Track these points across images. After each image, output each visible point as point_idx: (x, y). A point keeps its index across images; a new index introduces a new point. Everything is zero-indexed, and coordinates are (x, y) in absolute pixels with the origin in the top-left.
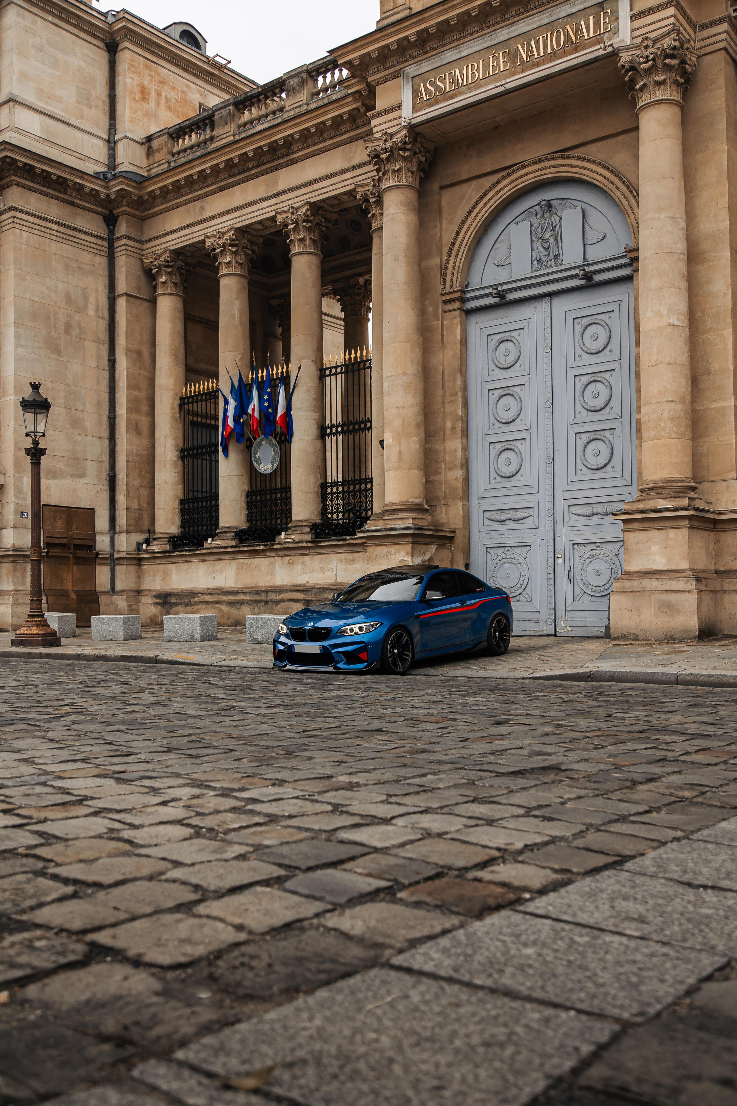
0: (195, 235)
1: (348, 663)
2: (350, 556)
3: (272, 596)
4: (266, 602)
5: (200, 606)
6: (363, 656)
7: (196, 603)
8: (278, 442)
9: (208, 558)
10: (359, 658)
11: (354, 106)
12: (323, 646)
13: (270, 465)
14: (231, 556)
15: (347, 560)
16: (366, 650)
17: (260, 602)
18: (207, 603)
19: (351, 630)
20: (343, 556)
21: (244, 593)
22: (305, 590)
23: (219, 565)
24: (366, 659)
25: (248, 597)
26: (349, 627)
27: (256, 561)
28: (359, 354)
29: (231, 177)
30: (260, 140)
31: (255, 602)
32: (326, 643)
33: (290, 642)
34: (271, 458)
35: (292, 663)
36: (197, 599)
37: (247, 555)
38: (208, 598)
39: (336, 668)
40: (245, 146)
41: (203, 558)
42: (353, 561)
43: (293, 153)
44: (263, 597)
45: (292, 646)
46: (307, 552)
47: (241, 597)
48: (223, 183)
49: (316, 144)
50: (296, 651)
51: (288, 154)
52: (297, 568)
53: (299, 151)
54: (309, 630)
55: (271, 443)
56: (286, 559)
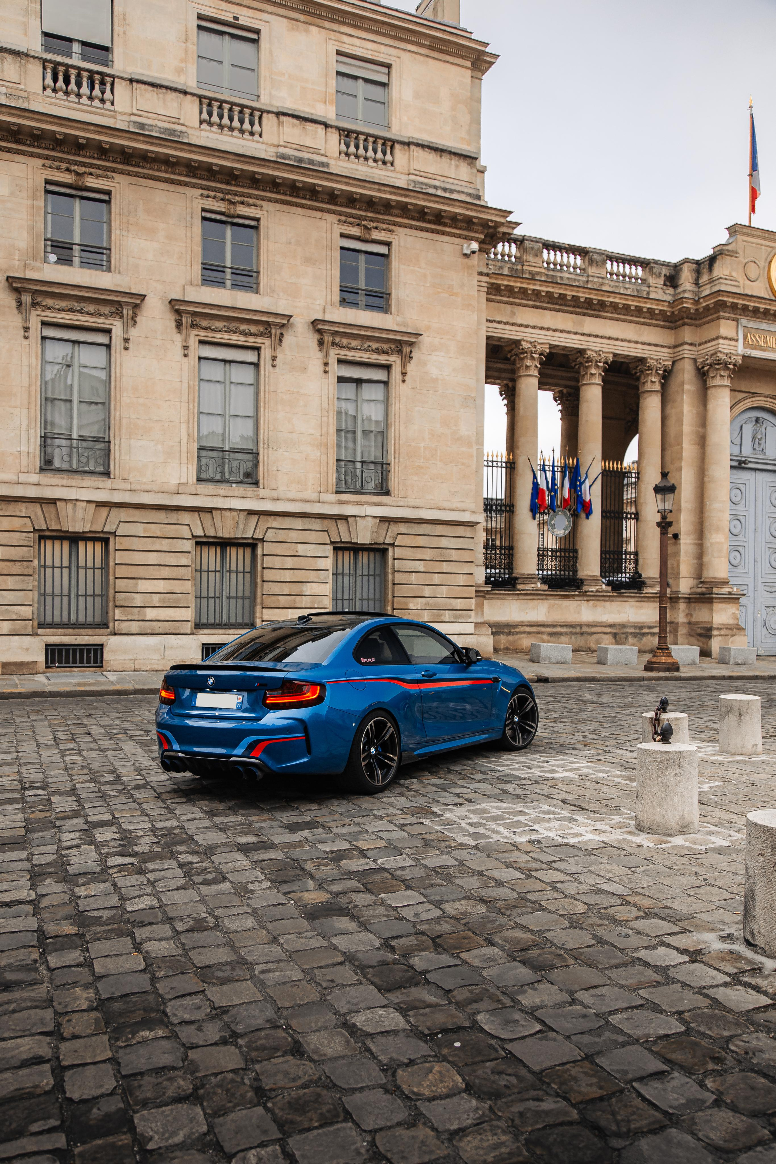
0: (507, 332)
2: (640, 604)
3: (585, 629)
4: (582, 634)
5: (522, 636)
7: (517, 633)
8: (572, 515)
9: (520, 597)
11: (665, 309)
13: (562, 532)
14: (544, 597)
15: (637, 607)
17: (576, 633)
18: (529, 633)
20: (634, 603)
21: (561, 626)
22: (611, 626)
23: (532, 604)
25: (564, 630)
27: (566, 603)
28: (619, 466)
29: (548, 303)
30: (594, 294)
31: (572, 633)
34: (564, 526)
36: (517, 630)
37: (557, 598)
38: (528, 629)
40: (582, 292)
41: (516, 597)
42: (641, 607)
43: (603, 311)
44: (578, 629)
46: (607, 599)
47: (559, 629)
48: (539, 304)
49: (621, 314)
51: (599, 311)
52: (599, 610)
53: (608, 312)
55: (566, 515)
56: (591, 603)
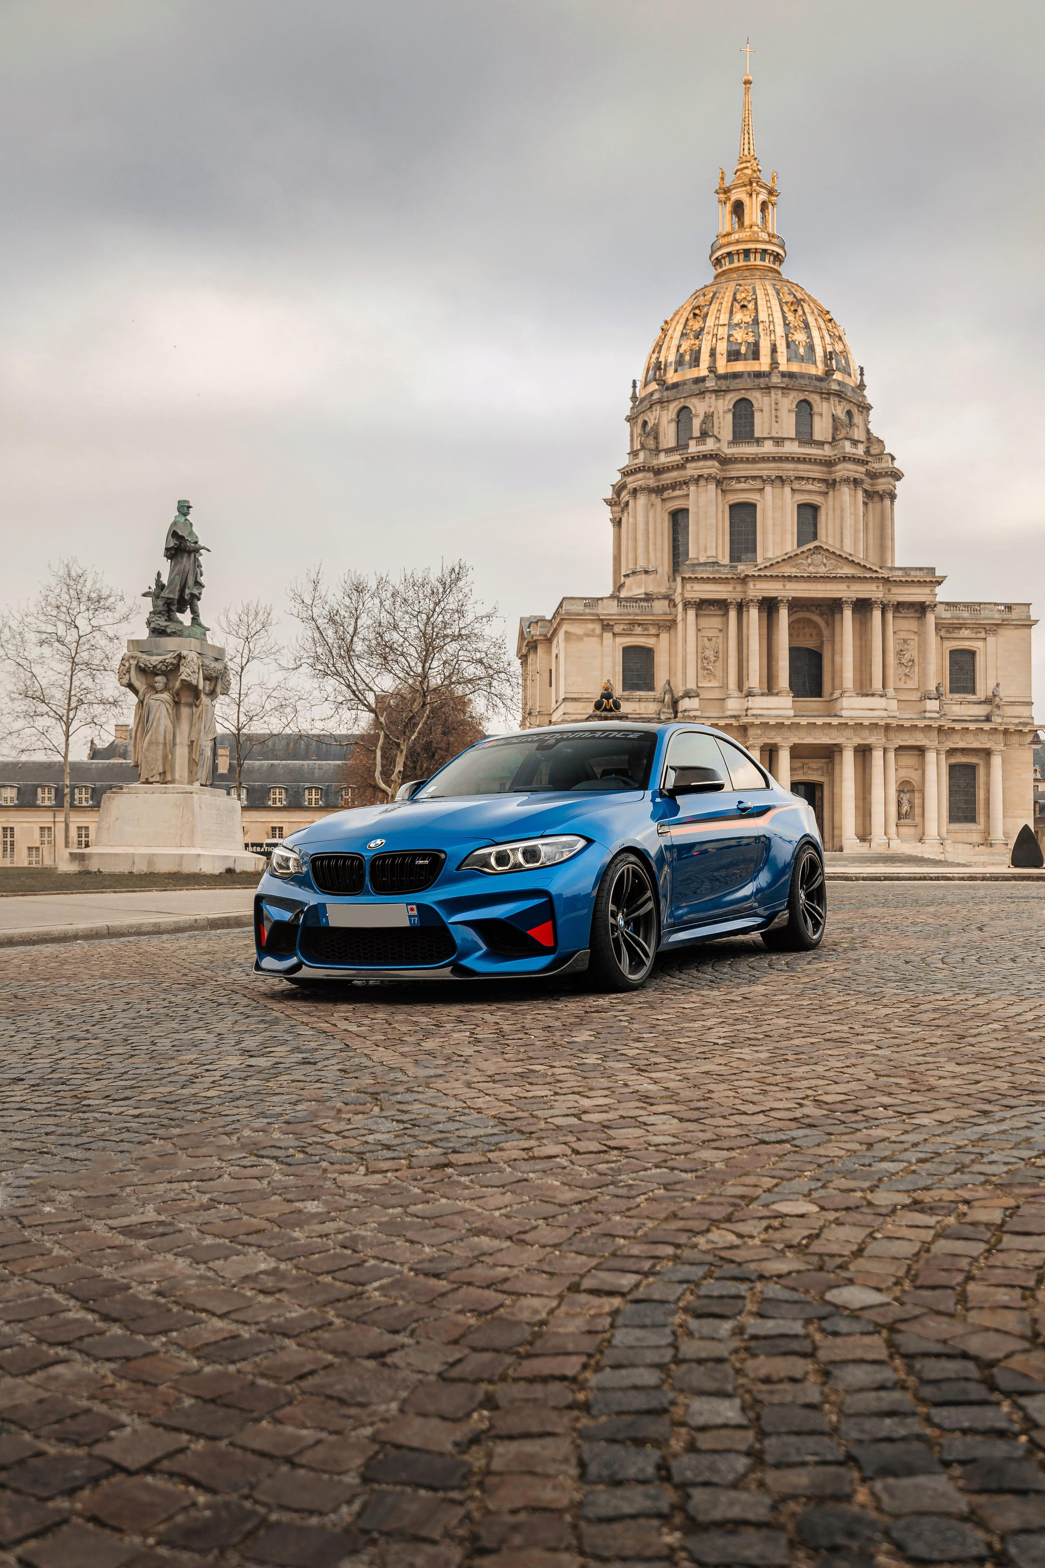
1: (496, 952)
6: (540, 933)
10: (530, 939)
12: (419, 906)
16: (553, 917)
19: (502, 859)
24: (548, 943)
26: (494, 850)
32: (430, 897)
33: (310, 897)
35: (316, 956)
39: (459, 969)
45: (318, 910)
50: (333, 923)
54: (375, 860)
